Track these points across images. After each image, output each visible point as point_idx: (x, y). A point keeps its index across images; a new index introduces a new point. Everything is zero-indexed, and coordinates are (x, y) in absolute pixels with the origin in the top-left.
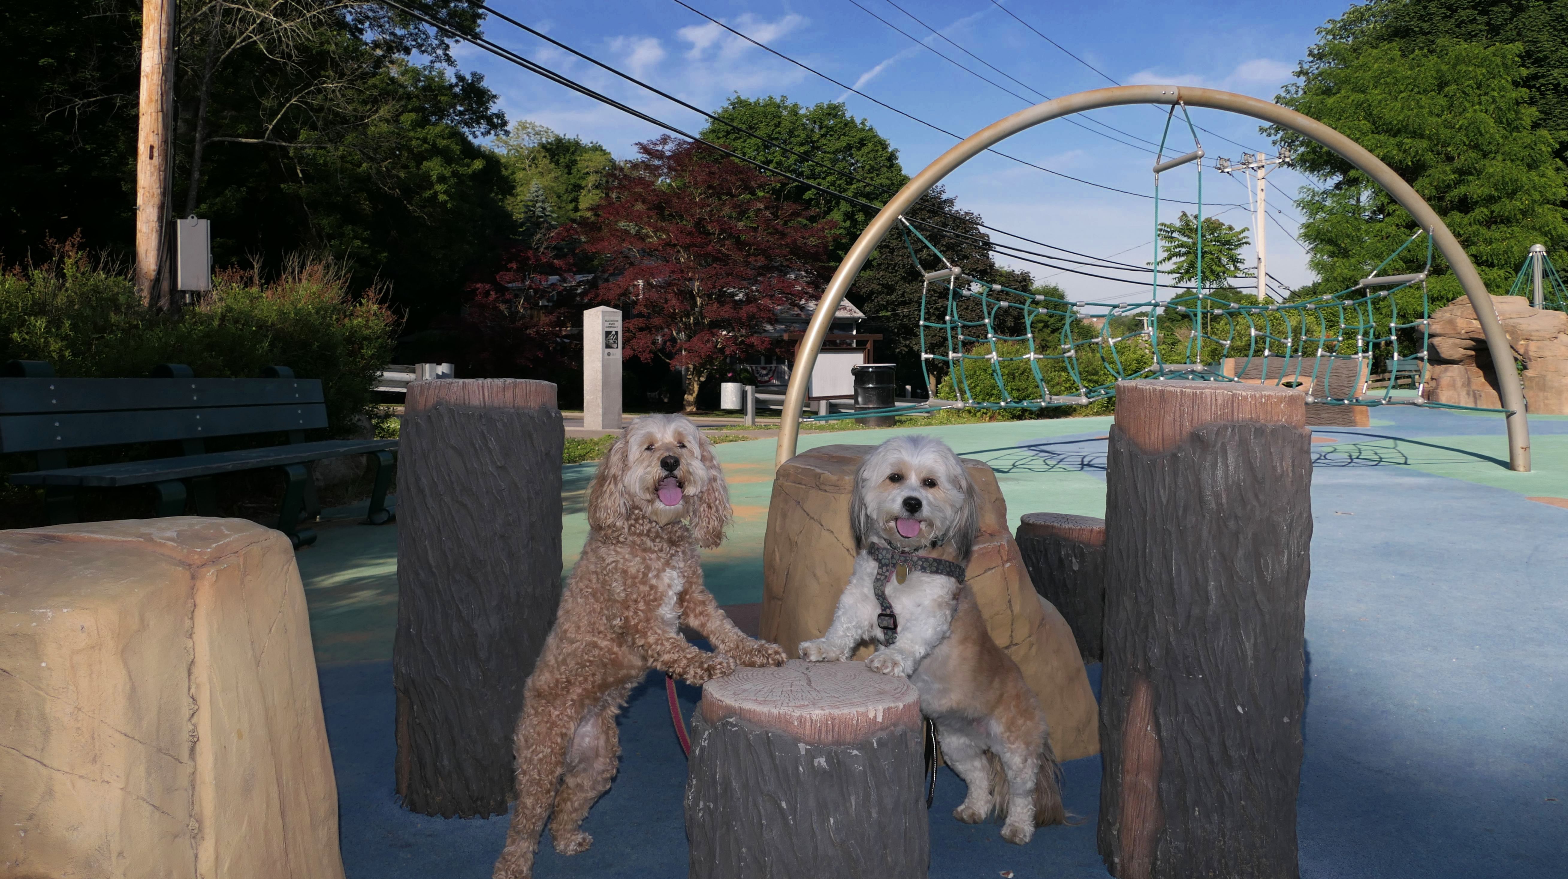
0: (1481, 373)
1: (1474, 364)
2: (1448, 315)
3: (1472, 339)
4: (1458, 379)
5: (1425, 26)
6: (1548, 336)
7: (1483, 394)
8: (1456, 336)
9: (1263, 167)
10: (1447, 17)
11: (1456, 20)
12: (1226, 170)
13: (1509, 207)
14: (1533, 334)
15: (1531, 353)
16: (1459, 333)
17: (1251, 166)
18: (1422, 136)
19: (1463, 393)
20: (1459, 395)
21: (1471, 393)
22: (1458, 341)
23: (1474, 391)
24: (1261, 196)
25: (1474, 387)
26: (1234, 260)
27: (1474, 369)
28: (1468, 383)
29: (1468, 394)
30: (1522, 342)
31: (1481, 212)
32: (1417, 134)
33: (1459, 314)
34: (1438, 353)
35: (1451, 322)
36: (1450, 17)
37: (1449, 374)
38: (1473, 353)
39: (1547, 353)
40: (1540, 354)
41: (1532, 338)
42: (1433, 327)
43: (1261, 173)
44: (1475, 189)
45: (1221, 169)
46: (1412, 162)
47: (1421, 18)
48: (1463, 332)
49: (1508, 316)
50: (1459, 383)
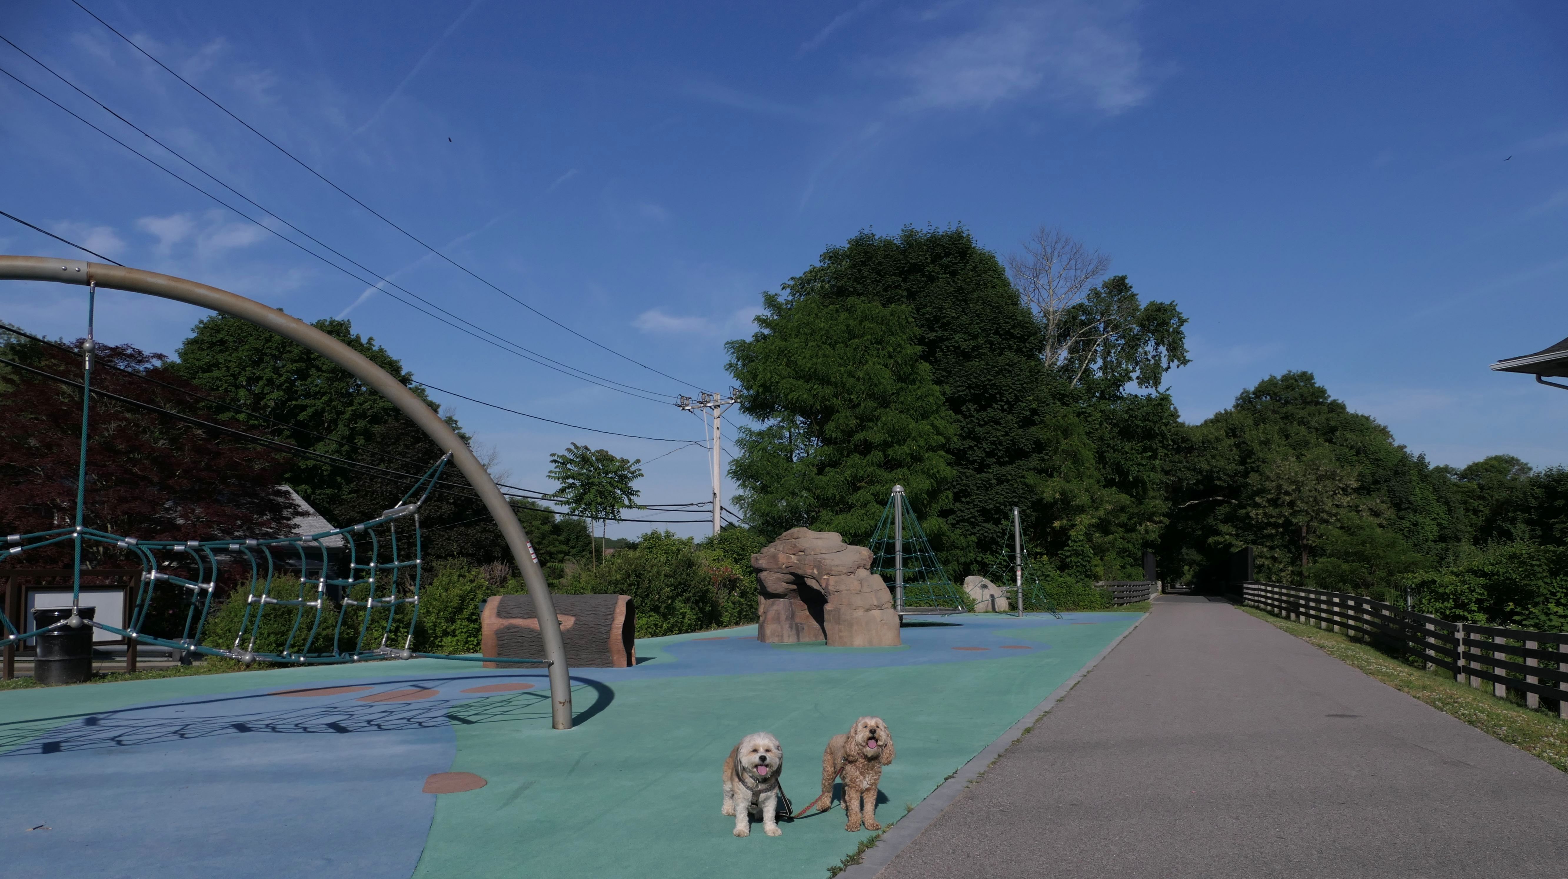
0: (806, 607)
1: (799, 598)
2: (773, 550)
3: (791, 574)
4: (783, 612)
5: (859, 287)
6: (844, 571)
7: (806, 627)
8: (779, 570)
9: (719, 406)
10: (876, 281)
11: (884, 285)
12: (687, 408)
13: (900, 452)
14: (833, 568)
15: (830, 588)
16: (780, 568)
17: (708, 405)
18: (829, 383)
19: (786, 626)
20: (782, 628)
21: (794, 626)
22: (780, 576)
23: (796, 624)
24: (716, 434)
25: (797, 620)
26: (630, 492)
27: (799, 602)
28: (792, 616)
29: (791, 627)
30: (825, 577)
31: (877, 456)
32: (825, 381)
33: (781, 549)
34: (765, 587)
35: (774, 557)
36: (879, 281)
37: (775, 607)
38: (795, 587)
39: (842, 587)
40: (837, 588)
41: (833, 573)
42: (760, 562)
43: (717, 412)
44: (875, 435)
45: (682, 406)
46: (821, 406)
47: (856, 280)
48: (784, 566)
49: (819, 552)
50: (783, 617)
